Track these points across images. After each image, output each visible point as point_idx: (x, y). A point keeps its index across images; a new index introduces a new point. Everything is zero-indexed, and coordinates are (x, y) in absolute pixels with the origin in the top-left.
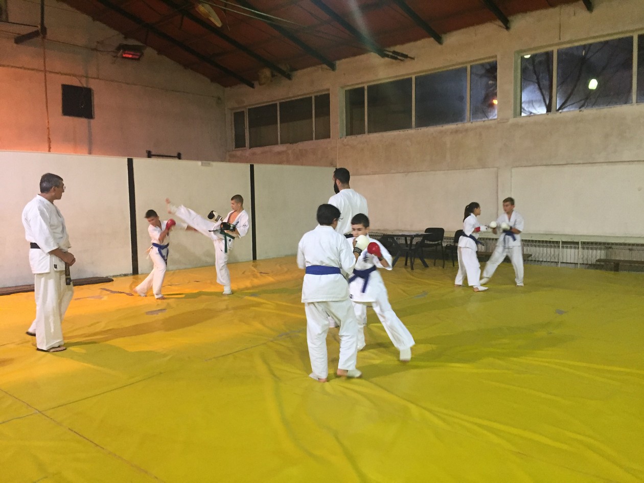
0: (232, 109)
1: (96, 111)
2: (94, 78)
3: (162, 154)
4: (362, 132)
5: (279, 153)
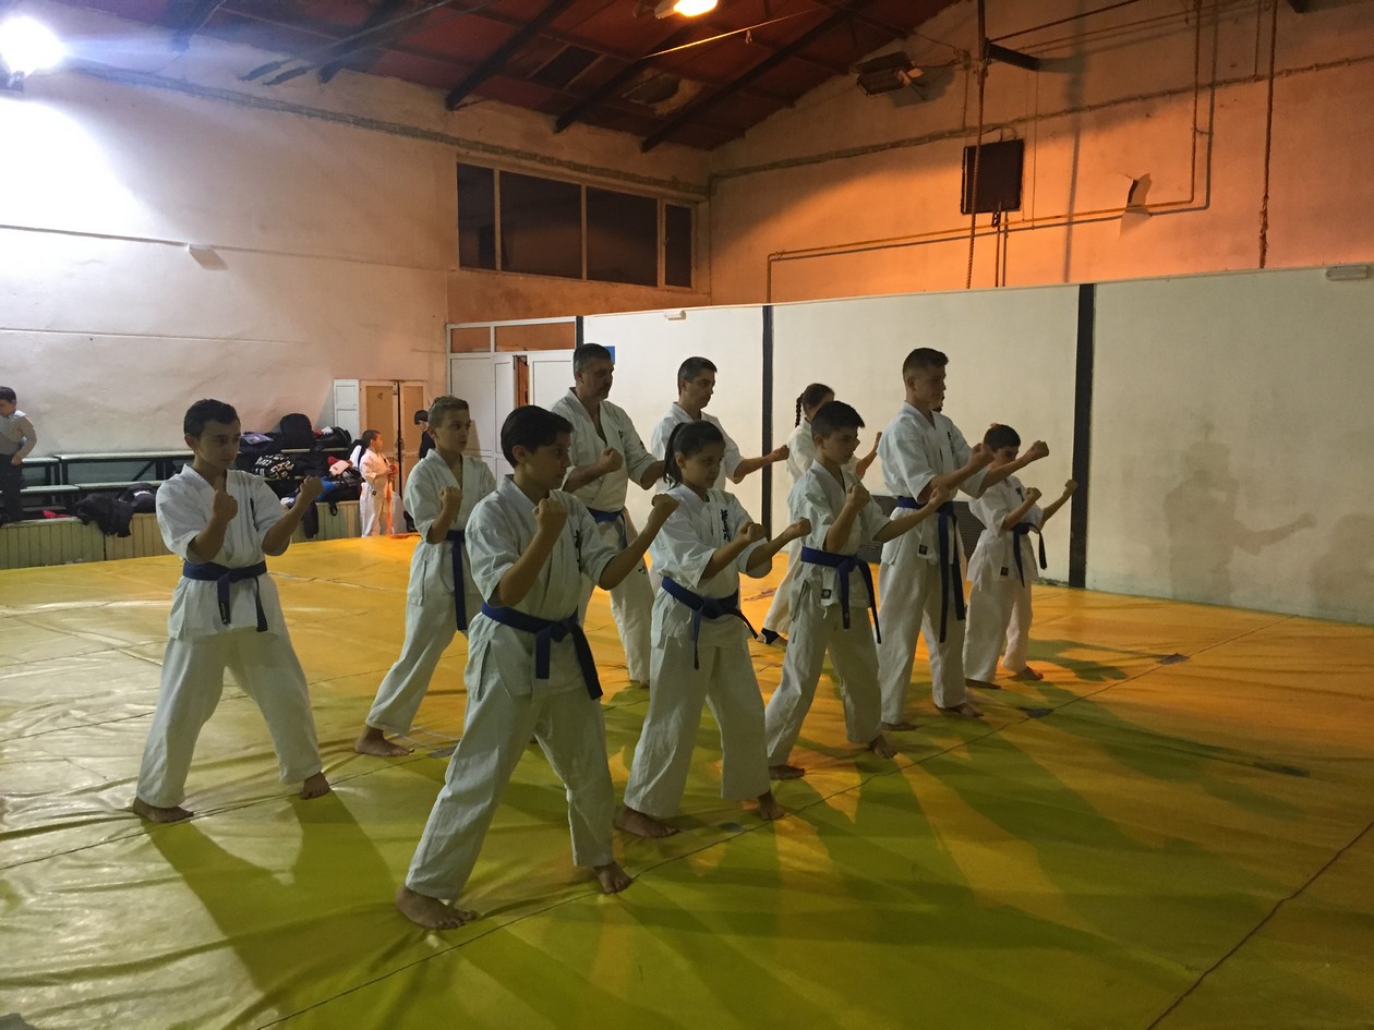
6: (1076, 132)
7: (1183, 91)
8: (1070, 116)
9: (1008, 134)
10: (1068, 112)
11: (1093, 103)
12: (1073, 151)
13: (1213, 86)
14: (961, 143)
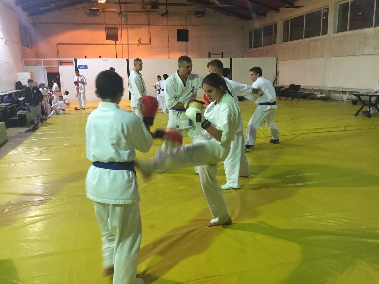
0: (249, 30)
1: (189, 39)
2: (189, 25)
3: (215, 53)
4: (287, 41)
5: (261, 51)
6: (128, 28)
7: (146, 25)
10: (126, 25)
11: (130, 24)
12: (127, 32)
13: (150, 25)
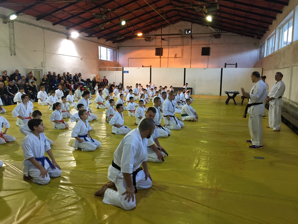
1: (210, 54)
2: (211, 44)
3: (230, 64)
6: (169, 48)
7: (180, 45)
8: (168, 46)
9: (161, 47)
11: (171, 45)
12: (168, 50)
13: (183, 45)
14: (155, 47)
